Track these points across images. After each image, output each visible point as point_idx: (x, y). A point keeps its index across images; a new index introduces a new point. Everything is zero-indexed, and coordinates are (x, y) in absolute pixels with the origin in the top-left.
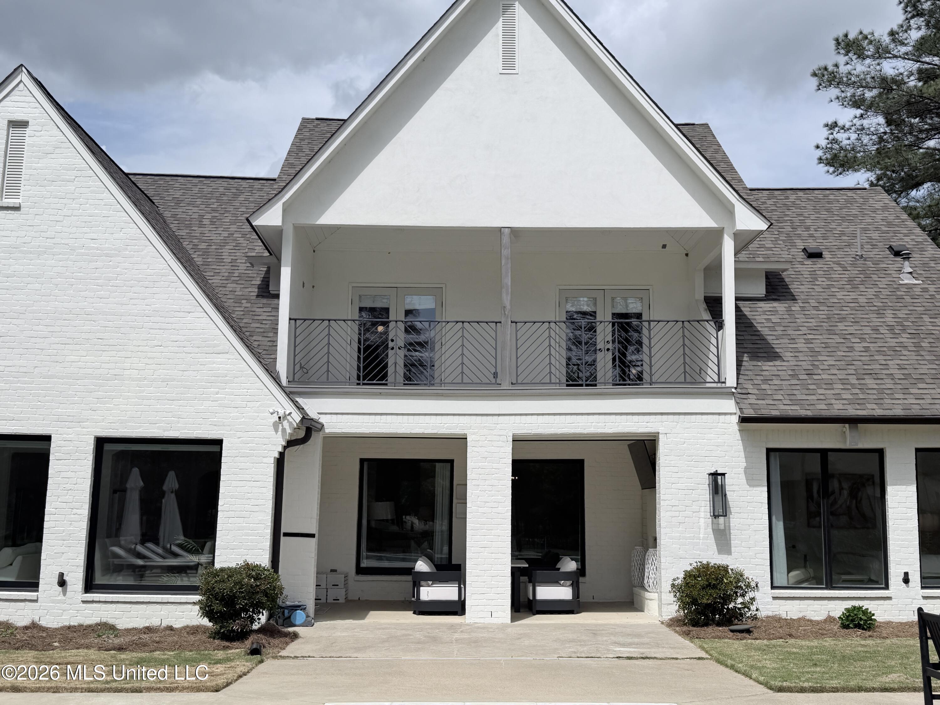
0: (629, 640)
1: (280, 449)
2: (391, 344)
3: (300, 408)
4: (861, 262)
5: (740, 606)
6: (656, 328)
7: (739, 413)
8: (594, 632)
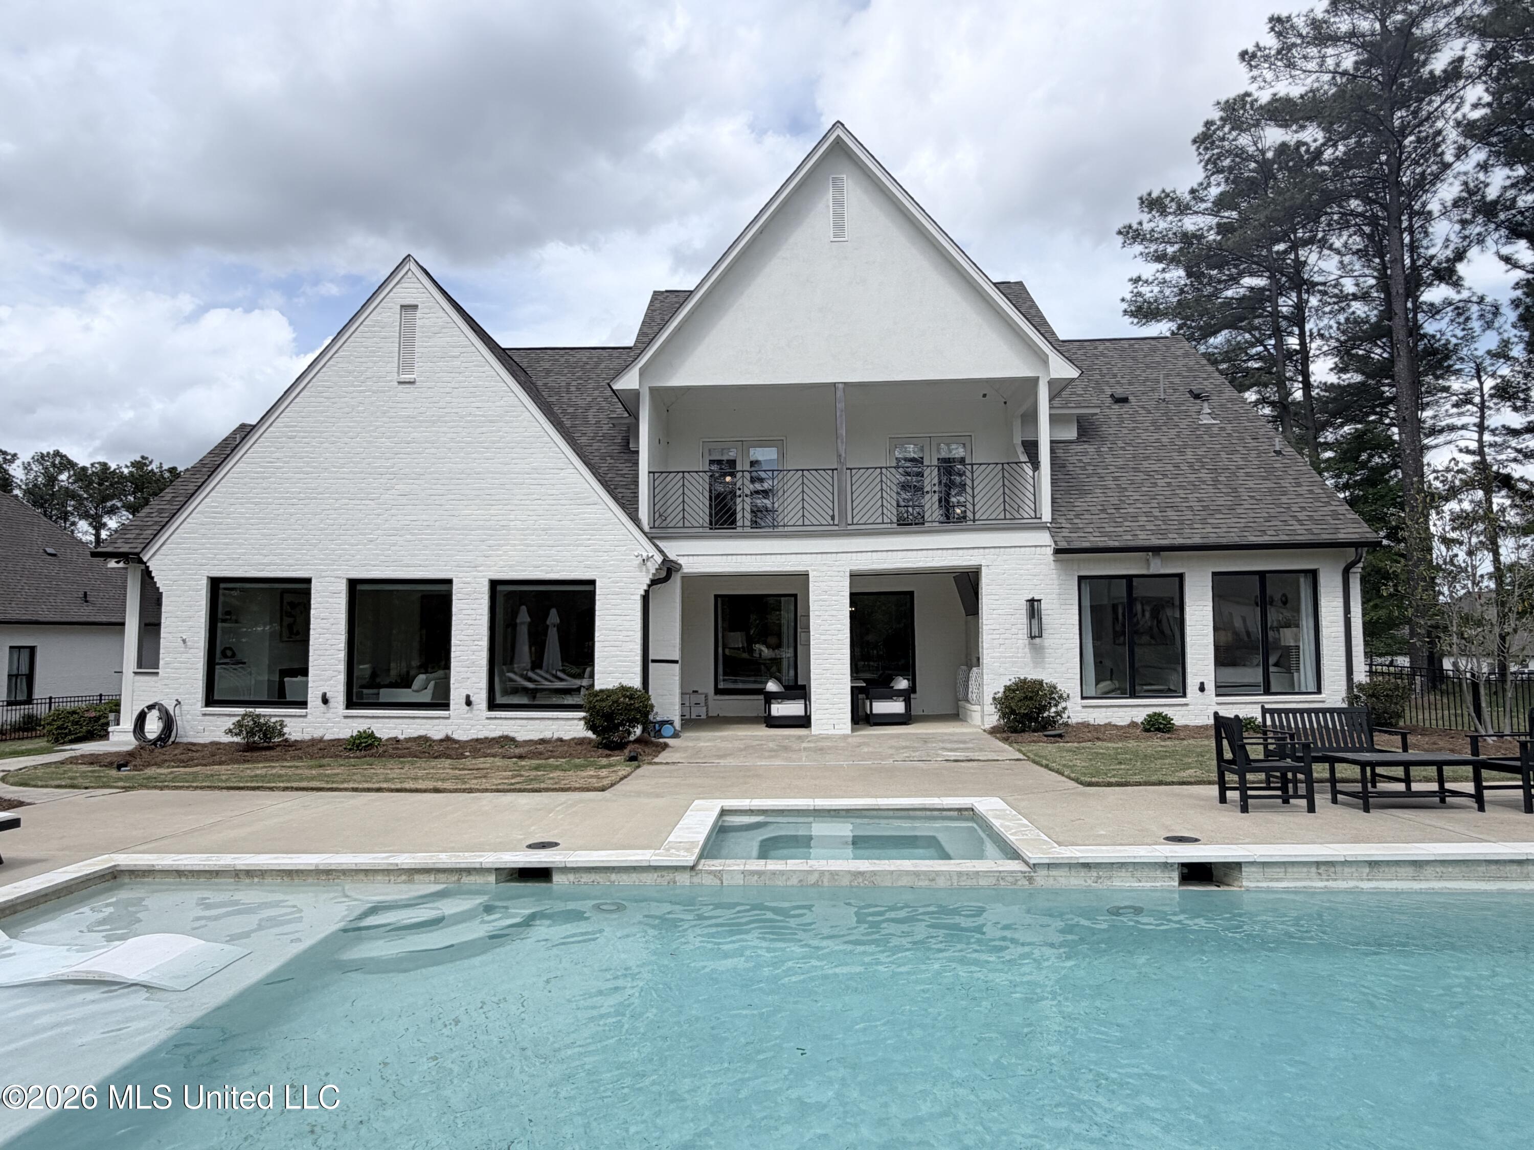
0: (957, 746)
1: (645, 587)
2: (738, 493)
3: (661, 551)
4: (1164, 405)
5: (1053, 715)
6: (978, 471)
7: (1053, 545)
8: (925, 740)
